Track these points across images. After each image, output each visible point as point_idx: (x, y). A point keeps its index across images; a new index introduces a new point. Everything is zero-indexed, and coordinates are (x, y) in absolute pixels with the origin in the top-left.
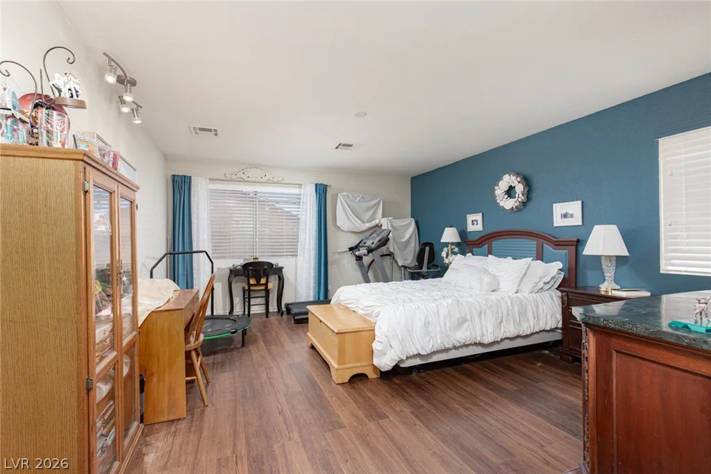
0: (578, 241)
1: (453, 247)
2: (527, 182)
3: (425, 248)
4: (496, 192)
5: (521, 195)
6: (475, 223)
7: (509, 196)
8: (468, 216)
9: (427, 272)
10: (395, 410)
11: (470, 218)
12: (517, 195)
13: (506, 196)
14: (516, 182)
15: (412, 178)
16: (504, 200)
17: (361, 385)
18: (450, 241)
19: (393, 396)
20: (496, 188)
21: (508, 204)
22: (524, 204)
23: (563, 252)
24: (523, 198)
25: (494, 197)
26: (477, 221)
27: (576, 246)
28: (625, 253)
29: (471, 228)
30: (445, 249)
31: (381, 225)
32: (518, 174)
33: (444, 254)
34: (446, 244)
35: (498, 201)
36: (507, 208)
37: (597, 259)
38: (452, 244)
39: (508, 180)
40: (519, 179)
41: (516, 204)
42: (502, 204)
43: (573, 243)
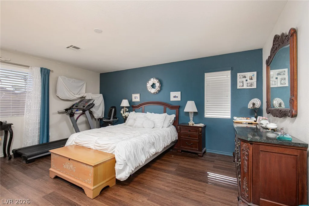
0: (180, 107)
1: (126, 108)
2: (161, 82)
3: (112, 109)
4: (147, 85)
5: (158, 88)
6: (136, 98)
7: (152, 88)
8: (133, 94)
9: (113, 121)
10: (139, 202)
11: (134, 96)
12: (156, 87)
13: (151, 87)
14: (156, 82)
15: (100, 74)
16: (151, 89)
17: (108, 194)
18: (125, 106)
19: (132, 194)
20: (148, 83)
21: (153, 91)
22: (159, 91)
23: (174, 111)
24: (159, 89)
25: (146, 87)
26: (137, 97)
27: (179, 108)
28: (196, 111)
29: (134, 100)
30: (123, 110)
31: (85, 97)
32: (157, 79)
33: (122, 112)
34: (123, 107)
35: (148, 89)
36: (152, 92)
37: (188, 113)
38: (126, 107)
39: (153, 81)
40: (157, 81)
41: (156, 91)
42: (149, 90)
43: (178, 107)
